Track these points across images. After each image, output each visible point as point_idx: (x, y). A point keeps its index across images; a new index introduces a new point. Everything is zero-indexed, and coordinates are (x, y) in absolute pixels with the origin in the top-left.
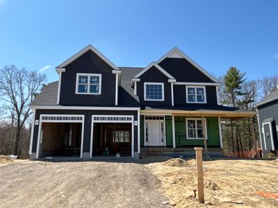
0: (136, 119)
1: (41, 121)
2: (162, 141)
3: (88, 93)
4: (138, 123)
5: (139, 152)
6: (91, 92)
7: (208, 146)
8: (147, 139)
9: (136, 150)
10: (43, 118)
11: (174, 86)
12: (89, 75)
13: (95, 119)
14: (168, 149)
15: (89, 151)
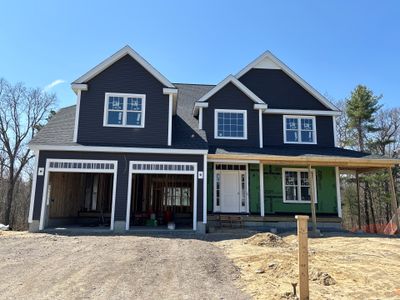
0: (200, 168)
1: (49, 169)
2: (243, 204)
3: (124, 125)
4: (204, 175)
5: (205, 221)
6: (128, 124)
7: (317, 215)
8: (218, 200)
9: (200, 218)
10: (51, 165)
11: (263, 115)
13: (135, 167)
14: (253, 218)
15: (125, 219)
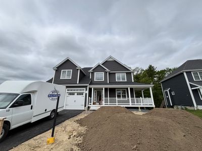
12: (67, 70)
